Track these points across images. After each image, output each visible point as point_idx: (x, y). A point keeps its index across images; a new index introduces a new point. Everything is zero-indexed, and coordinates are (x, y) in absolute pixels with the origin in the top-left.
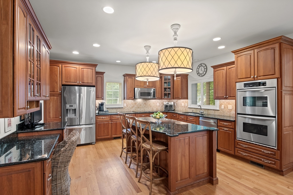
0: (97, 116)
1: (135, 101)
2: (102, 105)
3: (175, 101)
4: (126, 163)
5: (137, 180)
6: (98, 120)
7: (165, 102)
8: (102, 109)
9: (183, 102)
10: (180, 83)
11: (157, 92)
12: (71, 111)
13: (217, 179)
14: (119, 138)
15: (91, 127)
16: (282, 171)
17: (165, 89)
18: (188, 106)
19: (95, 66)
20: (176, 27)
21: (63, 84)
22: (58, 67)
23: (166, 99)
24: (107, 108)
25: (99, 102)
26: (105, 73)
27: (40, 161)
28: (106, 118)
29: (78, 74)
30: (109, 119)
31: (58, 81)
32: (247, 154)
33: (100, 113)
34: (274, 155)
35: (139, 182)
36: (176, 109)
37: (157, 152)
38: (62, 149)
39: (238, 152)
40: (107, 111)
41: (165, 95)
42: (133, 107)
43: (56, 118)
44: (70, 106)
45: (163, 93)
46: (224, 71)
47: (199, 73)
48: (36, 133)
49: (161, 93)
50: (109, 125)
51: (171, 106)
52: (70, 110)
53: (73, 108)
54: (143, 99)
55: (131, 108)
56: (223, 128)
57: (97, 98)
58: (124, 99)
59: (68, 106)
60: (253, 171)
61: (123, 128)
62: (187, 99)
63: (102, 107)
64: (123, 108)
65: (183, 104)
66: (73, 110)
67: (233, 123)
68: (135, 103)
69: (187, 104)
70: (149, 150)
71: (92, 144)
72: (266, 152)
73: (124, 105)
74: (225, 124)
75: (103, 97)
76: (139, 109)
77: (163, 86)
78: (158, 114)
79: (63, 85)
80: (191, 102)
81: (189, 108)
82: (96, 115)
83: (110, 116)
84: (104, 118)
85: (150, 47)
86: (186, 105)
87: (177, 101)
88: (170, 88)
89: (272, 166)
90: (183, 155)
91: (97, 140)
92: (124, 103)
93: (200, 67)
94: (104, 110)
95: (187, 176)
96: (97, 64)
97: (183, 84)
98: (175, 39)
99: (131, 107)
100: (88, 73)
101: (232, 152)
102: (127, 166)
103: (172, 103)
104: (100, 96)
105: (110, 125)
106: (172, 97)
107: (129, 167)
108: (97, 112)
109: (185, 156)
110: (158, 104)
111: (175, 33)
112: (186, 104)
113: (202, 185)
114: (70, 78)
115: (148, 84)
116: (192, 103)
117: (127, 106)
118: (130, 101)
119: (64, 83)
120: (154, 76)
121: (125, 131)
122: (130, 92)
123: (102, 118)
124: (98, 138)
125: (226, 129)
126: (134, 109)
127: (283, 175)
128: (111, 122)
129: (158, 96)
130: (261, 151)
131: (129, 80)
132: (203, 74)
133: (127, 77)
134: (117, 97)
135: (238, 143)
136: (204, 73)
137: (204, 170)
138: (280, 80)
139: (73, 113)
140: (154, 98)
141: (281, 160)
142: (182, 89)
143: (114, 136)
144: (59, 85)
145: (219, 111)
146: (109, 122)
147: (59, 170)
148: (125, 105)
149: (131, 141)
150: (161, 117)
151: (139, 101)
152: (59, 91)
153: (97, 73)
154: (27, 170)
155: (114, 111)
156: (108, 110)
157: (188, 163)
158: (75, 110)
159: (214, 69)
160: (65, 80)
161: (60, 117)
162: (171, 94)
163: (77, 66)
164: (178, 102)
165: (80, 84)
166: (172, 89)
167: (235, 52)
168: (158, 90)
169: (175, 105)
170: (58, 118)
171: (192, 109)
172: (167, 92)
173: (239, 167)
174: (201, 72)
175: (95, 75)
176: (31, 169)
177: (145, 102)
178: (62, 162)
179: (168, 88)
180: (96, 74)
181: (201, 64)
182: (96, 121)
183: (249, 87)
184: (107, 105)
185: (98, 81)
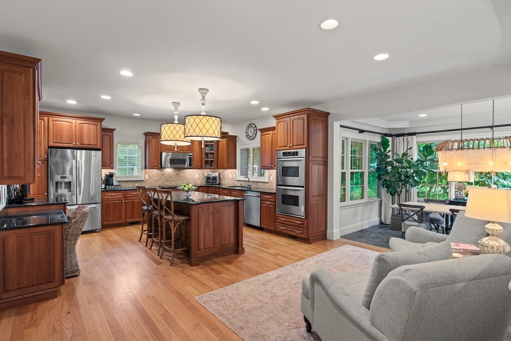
0: (104, 192)
1: (162, 171)
2: (111, 176)
3: (221, 171)
4: (146, 246)
5: (159, 257)
6: (105, 197)
7: (207, 172)
8: (111, 183)
9: (231, 173)
10: (225, 146)
11: (196, 159)
12: (63, 185)
13: (244, 249)
14: (137, 223)
15: (95, 208)
16: (309, 240)
17: (207, 154)
18: (236, 178)
19: (101, 120)
20: (203, 91)
21: (50, 145)
22: (43, 121)
23: (208, 169)
24: (119, 181)
25: (106, 172)
26: (115, 129)
27: (60, 224)
28: (117, 195)
29: (74, 131)
30: (121, 196)
31: (43, 141)
32: (284, 228)
33: (108, 188)
34: (303, 224)
35: (161, 258)
36: (223, 183)
37: (180, 222)
38: (73, 221)
39: (277, 227)
40: (119, 186)
41: (207, 162)
42: (158, 180)
43: (38, 194)
44: (62, 178)
45: (204, 160)
46: (270, 136)
47: (248, 135)
48: (31, 207)
49: (200, 160)
50: (122, 206)
51: (215, 178)
52: (61, 183)
53: (67, 180)
54: (175, 168)
55: (156, 181)
56: (265, 202)
57: (104, 166)
58: (146, 168)
59: (58, 178)
60: (286, 243)
61: (144, 205)
62: (235, 168)
63: (110, 179)
64: (143, 181)
65: (230, 176)
66: (65, 183)
67: (274, 195)
68: (162, 175)
69: (236, 176)
70: (171, 221)
71: (96, 232)
72: (298, 222)
73: (145, 176)
74: (268, 197)
75: (113, 165)
76: (168, 183)
77: (204, 150)
78: (187, 186)
79: (49, 147)
80: (240, 172)
81: (237, 180)
82: (102, 191)
83: (123, 192)
84: (115, 195)
85: (179, 104)
86: (234, 177)
87: (223, 172)
88: (213, 154)
89: (302, 235)
90: (207, 225)
91: (104, 227)
92: (145, 174)
93: (249, 128)
94: (114, 184)
95: (211, 245)
96: (105, 119)
97: (229, 148)
98: (203, 104)
99: (156, 179)
100: (89, 130)
101: (273, 228)
102: (148, 248)
103: (217, 174)
104: (108, 164)
105: (124, 205)
106: (216, 166)
107: (150, 249)
108: (103, 186)
109: (208, 225)
110: (197, 176)
111: (203, 97)
112: (234, 175)
113: (227, 255)
114: (61, 137)
115: (176, 149)
116: (242, 174)
117: (150, 178)
118: (155, 172)
119: (52, 144)
120: (183, 141)
121: (145, 208)
122: (155, 159)
123: (112, 195)
124: (105, 223)
125: (268, 203)
126: (160, 183)
127: (309, 243)
128: (125, 201)
129: (197, 164)
130: (293, 222)
131: (154, 141)
132: (252, 138)
133: (150, 137)
134: (134, 165)
135: (277, 217)
136: (254, 136)
137: (230, 240)
138: (307, 150)
139: (65, 188)
140: (191, 166)
141: (307, 229)
142: (228, 155)
143: (129, 220)
144: (43, 147)
145: (268, 184)
146: (122, 201)
147: (69, 243)
148: (147, 176)
149: (153, 217)
150: (190, 189)
151: (169, 171)
152: (44, 156)
153: (104, 130)
154: (48, 232)
155: (129, 186)
156: (120, 184)
157: (211, 233)
158: (70, 183)
159: (261, 132)
160: (53, 140)
161: (46, 194)
162: (214, 161)
163: (73, 121)
164: (225, 172)
165: (77, 146)
166: (215, 155)
167: (276, 117)
168: (197, 156)
169: (221, 177)
170: (42, 194)
171: (241, 182)
172: (209, 159)
173: (275, 241)
174: (251, 134)
175: (101, 134)
176: (51, 232)
177: (178, 172)
178: (72, 235)
179: (211, 154)
180: (103, 132)
181: (250, 124)
182: (102, 199)
183: (287, 156)
184: (119, 177)
185: (105, 141)
